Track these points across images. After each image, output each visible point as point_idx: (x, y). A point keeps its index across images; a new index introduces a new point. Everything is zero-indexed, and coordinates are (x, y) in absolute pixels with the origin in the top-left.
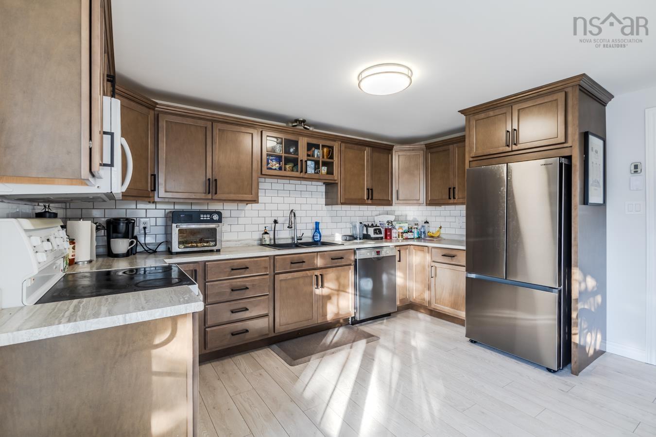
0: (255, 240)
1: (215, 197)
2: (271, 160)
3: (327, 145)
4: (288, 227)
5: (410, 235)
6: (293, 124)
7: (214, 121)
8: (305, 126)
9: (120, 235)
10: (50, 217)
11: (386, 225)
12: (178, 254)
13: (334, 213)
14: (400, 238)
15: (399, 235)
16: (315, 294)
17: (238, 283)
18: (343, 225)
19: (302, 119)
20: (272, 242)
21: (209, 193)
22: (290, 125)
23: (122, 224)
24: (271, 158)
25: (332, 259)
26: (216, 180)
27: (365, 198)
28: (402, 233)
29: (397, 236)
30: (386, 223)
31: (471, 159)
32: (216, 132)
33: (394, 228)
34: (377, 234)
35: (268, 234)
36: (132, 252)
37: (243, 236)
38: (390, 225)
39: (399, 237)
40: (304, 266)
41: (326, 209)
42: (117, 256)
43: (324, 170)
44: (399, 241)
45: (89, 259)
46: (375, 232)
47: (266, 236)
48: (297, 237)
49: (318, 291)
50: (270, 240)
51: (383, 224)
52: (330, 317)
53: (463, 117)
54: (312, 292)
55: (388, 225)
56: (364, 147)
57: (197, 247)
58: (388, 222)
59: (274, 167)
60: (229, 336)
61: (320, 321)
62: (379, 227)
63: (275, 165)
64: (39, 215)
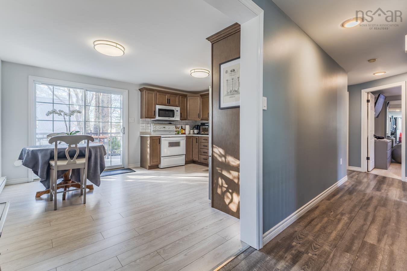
60: (203, 159)
64: (169, 124)
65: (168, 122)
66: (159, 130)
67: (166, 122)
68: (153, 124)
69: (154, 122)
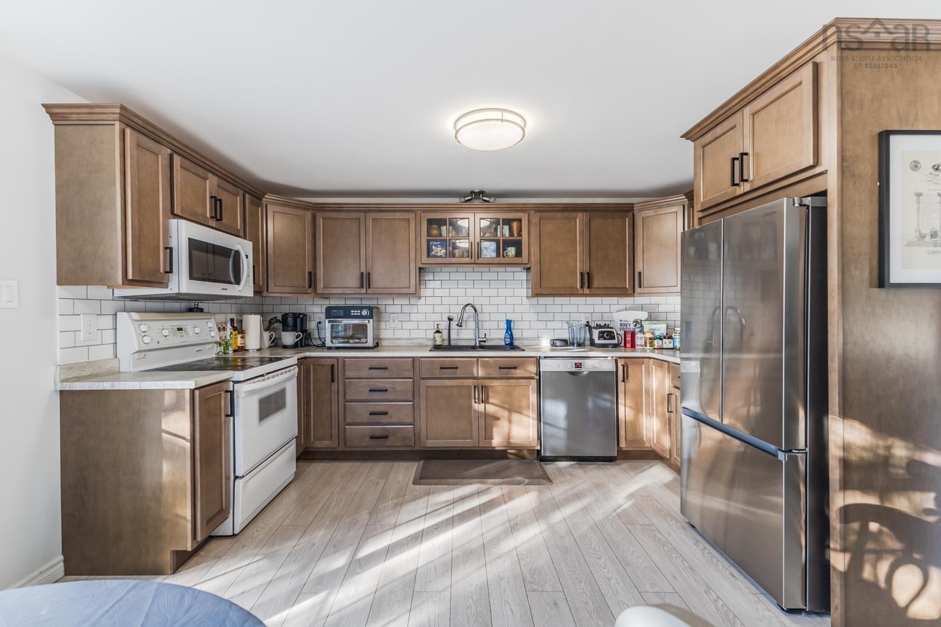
0: (429, 340)
1: (369, 291)
2: (436, 246)
3: (516, 218)
4: (457, 325)
5: (667, 343)
6: (466, 199)
7: (367, 210)
8: (484, 198)
9: (289, 328)
10: (197, 312)
11: (632, 326)
12: (330, 348)
13: (542, 309)
14: (648, 347)
15: (646, 343)
16: (475, 411)
17: (380, 384)
18: (557, 325)
19: (477, 191)
20: (446, 343)
21: (363, 288)
22: (463, 200)
23: (290, 319)
24: (435, 243)
25: (500, 368)
26: (369, 274)
27: (578, 287)
28: (650, 339)
29: (644, 344)
30: (631, 322)
31: (701, 215)
32: (370, 223)
33: (642, 331)
34: (605, 339)
35: (440, 332)
36: (301, 344)
37: (414, 334)
38: (638, 326)
39: (646, 345)
40: (459, 373)
41: (528, 303)
42: (285, 347)
43: (511, 251)
44: (646, 352)
45: (258, 347)
46: (601, 336)
47: (437, 335)
48: (479, 338)
49: (479, 407)
50: (443, 340)
51: (626, 325)
52: (497, 442)
53: (690, 144)
54: (470, 407)
55: (635, 326)
56: (573, 214)
57: (348, 343)
58: (636, 322)
59: (439, 254)
60: (368, 439)
61: (483, 444)
62: (612, 328)
63: (441, 251)
64: (191, 310)
65: (184, 305)
66: (164, 344)
67: (176, 305)
68: (135, 316)
69: (129, 304)
